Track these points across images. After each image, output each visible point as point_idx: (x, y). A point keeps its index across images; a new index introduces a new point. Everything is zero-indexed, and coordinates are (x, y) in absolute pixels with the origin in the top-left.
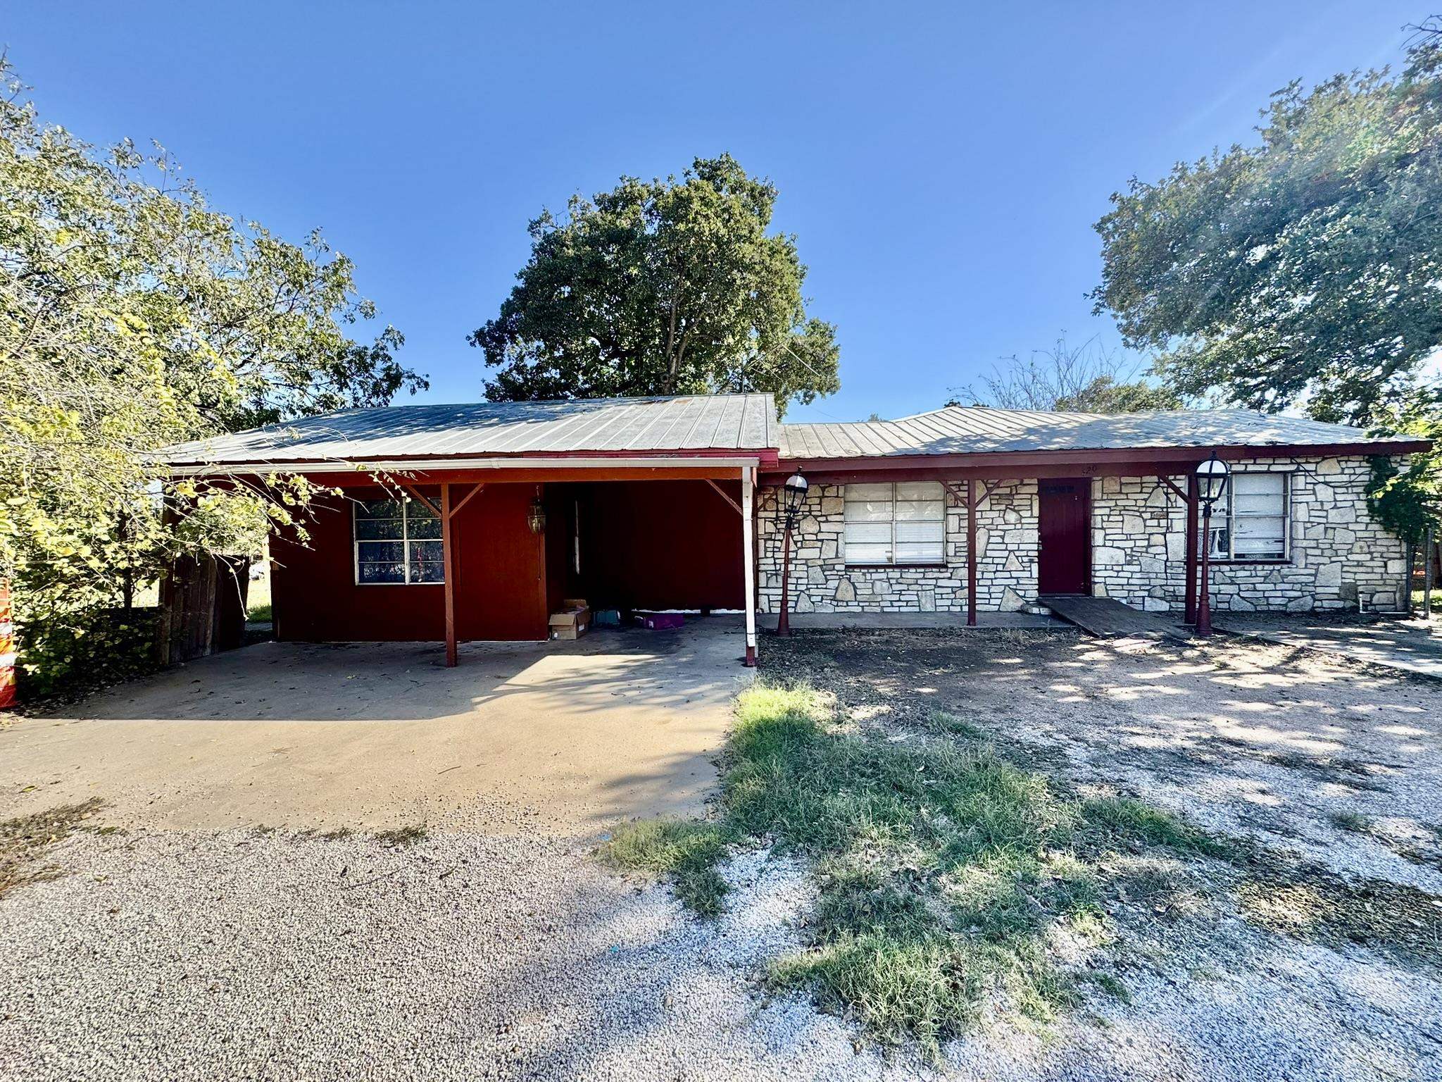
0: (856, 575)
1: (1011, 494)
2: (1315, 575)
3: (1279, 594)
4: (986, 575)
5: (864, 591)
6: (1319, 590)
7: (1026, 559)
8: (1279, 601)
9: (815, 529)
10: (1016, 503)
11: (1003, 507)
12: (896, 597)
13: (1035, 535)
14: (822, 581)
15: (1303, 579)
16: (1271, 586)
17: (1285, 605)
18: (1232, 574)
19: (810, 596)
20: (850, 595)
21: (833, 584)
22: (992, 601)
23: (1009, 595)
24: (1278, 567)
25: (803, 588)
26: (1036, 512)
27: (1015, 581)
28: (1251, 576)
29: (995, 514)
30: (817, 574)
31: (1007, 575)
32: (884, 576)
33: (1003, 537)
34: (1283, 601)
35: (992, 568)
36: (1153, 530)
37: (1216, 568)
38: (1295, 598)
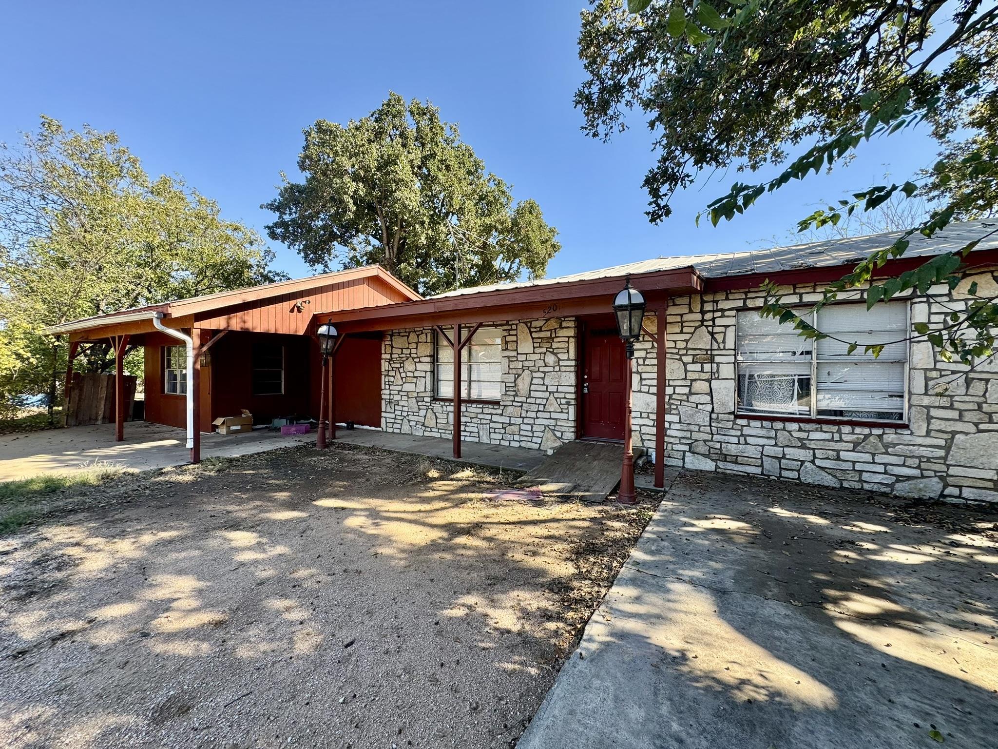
0: (437, 406)
1: (551, 338)
2: (948, 448)
3: (881, 469)
4: (530, 414)
5: (442, 420)
6: (952, 471)
7: (563, 401)
8: (879, 478)
9: (412, 368)
10: (555, 345)
11: (544, 350)
13: (571, 379)
14: (416, 410)
15: (924, 452)
16: (868, 457)
17: (892, 486)
18: (803, 435)
19: (409, 421)
20: (433, 423)
21: (422, 413)
22: (535, 440)
23: (549, 435)
24: (877, 431)
25: (405, 414)
26: (573, 355)
27: (553, 422)
28: (832, 440)
29: (537, 357)
30: (413, 403)
31: (547, 415)
33: (543, 378)
34: (889, 480)
35: (534, 408)
36: (695, 376)
37: (779, 425)
38: (909, 478)
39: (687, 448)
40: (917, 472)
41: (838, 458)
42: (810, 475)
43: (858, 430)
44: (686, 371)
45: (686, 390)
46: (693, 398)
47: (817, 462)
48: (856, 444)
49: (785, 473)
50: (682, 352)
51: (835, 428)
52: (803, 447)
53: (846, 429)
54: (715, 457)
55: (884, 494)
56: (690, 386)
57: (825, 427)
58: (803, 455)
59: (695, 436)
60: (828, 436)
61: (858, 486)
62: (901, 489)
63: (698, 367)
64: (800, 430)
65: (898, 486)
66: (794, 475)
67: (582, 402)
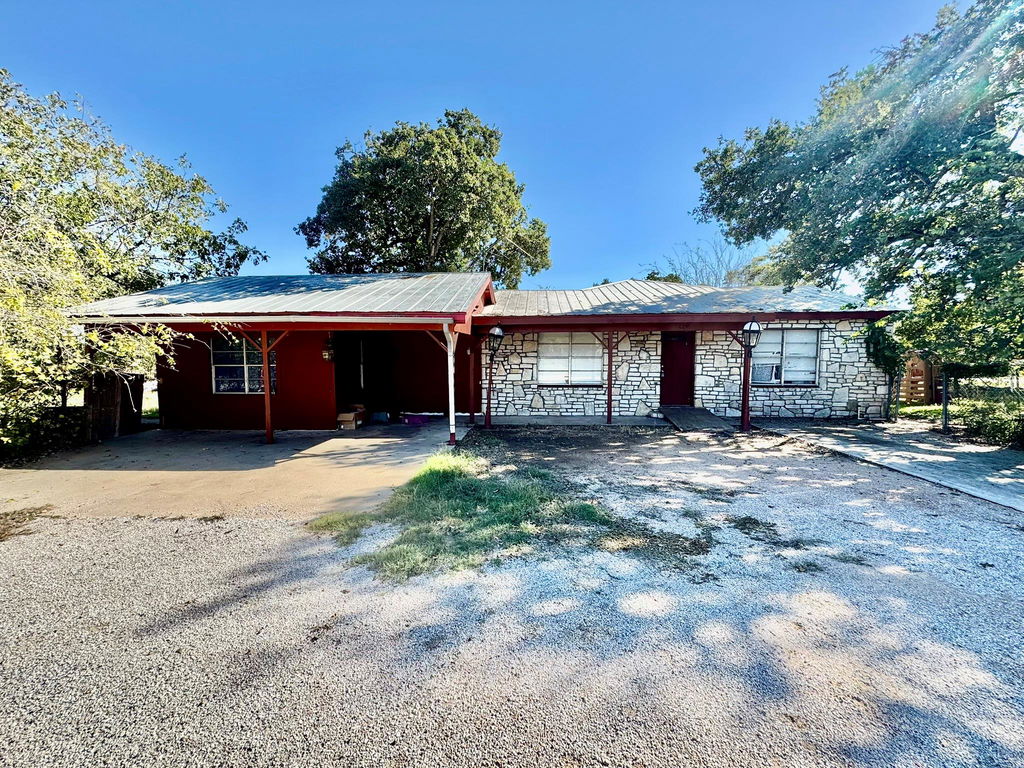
0: (544, 392)
1: (644, 341)
2: (832, 395)
3: (810, 406)
4: (627, 393)
5: (549, 402)
6: (834, 404)
7: (652, 383)
8: (809, 411)
10: (647, 346)
11: (639, 349)
12: (570, 406)
13: (658, 368)
14: (523, 395)
15: (825, 397)
16: (805, 402)
18: (781, 394)
19: (514, 405)
20: (540, 405)
21: (529, 397)
22: (631, 409)
23: (642, 405)
24: (809, 390)
25: (510, 399)
26: (659, 353)
27: (645, 397)
29: (633, 353)
30: (519, 391)
31: (640, 392)
32: (562, 392)
33: (638, 368)
34: (813, 411)
35: (631, 388)
36: (733, 365)
37: (771, 390)
38: (820, 409)
39: (727, 405)
40: (822, 407)
41: (795, 404)
42: (783, 413)
43: (802, 389)
44: (728, 362)
45: (728, 373)
46: (731, 378)
47: (786, 406)
48: (801, 396)
49: (773, 414)
50: (726, 352)
51: (794, 389)
52: (781, 399)
54: (741, 409)
55: (811, 418)
56: (730, 371)
57: (790, 389)
58: (781, 403)
59: (732, 398)
60: (791, 393)
61: (801, 415)
62: (818, 414)
63: (734, 360)
64: (780, 391)
65: (816, 413)
66: (777, 414)
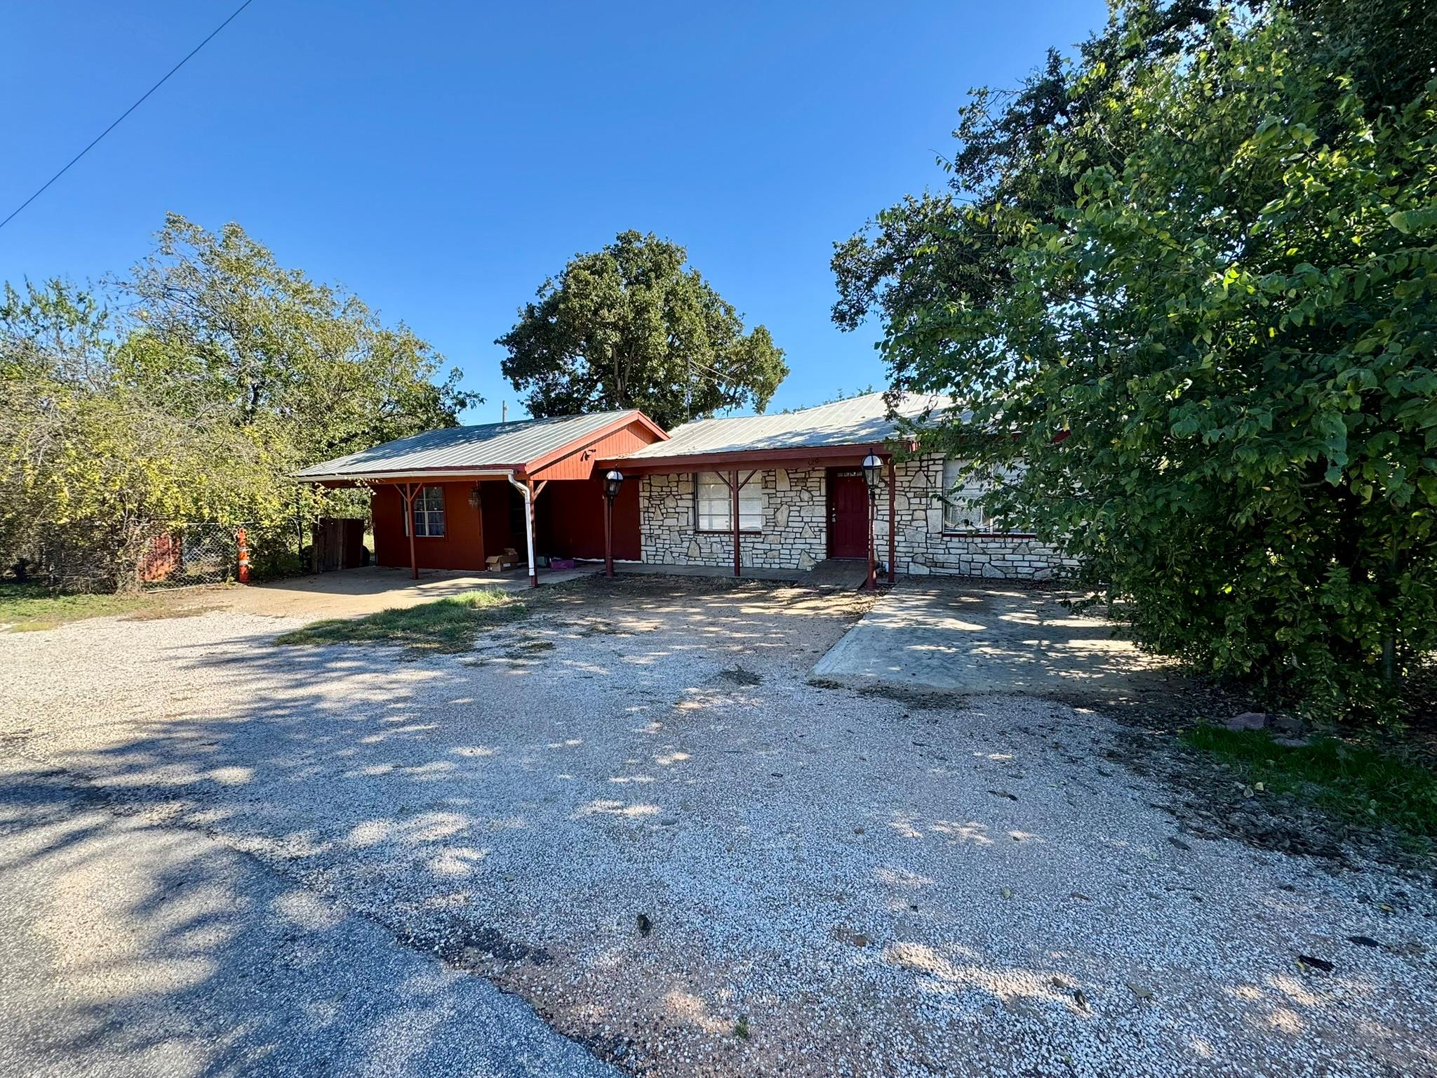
0: (700, 538)
1: (805, 478)
3: (1027, 564)
4: (788, 541)
5: (706, 550)
7: (817, 529)
8: (1026, 570)
9: (673, 504)
10: (809, 484)
11: (800, 488)
12: (726, 556)
13: (823, 511)
14: (679, 542)
15: (1049, 551)
16: (1020, 557)
17: (1033, 574)
18: (984, 545)
19: (672, 552)
20: (696, 553)
21: (686, 544)
22: (793, 561)
23: (805, 557)
25: (667, 546)
26: (823, 492)
28: (1001, 548)
29: (793, 494)
30: (675, 536)
31: (803, 541)
32: (718, 539)
34: (1032, 571)
35: (792, 536)
36: (916, 507)
37: (969, 540)
38: (1042, 568)
39: (910, 559)
40: (1045, 565)
41: (1004, 560)
42: (989, 573)
43: (1015, 540)
44: (909, 503)
45: (910, 518)
46: (914, 523)
47: (992, 563)
48: (1014, 549)
49: (973, 572)
50: (907, 490)
51: (1002, 540)
52: (984, 553)
53: (1009, 540)
54: (929, 564)
55: (1029, 580)
56: (912, 515)
57: (997, 540)
58: (985, 558)
59: (916, 550)
60: (998, 545)
61: (1014, 576)
62: (1038, 576)
63: (917, 500)
64: (982, 542)
65: (1036, 574)
66: (978, 572)
67: (831, 529)
